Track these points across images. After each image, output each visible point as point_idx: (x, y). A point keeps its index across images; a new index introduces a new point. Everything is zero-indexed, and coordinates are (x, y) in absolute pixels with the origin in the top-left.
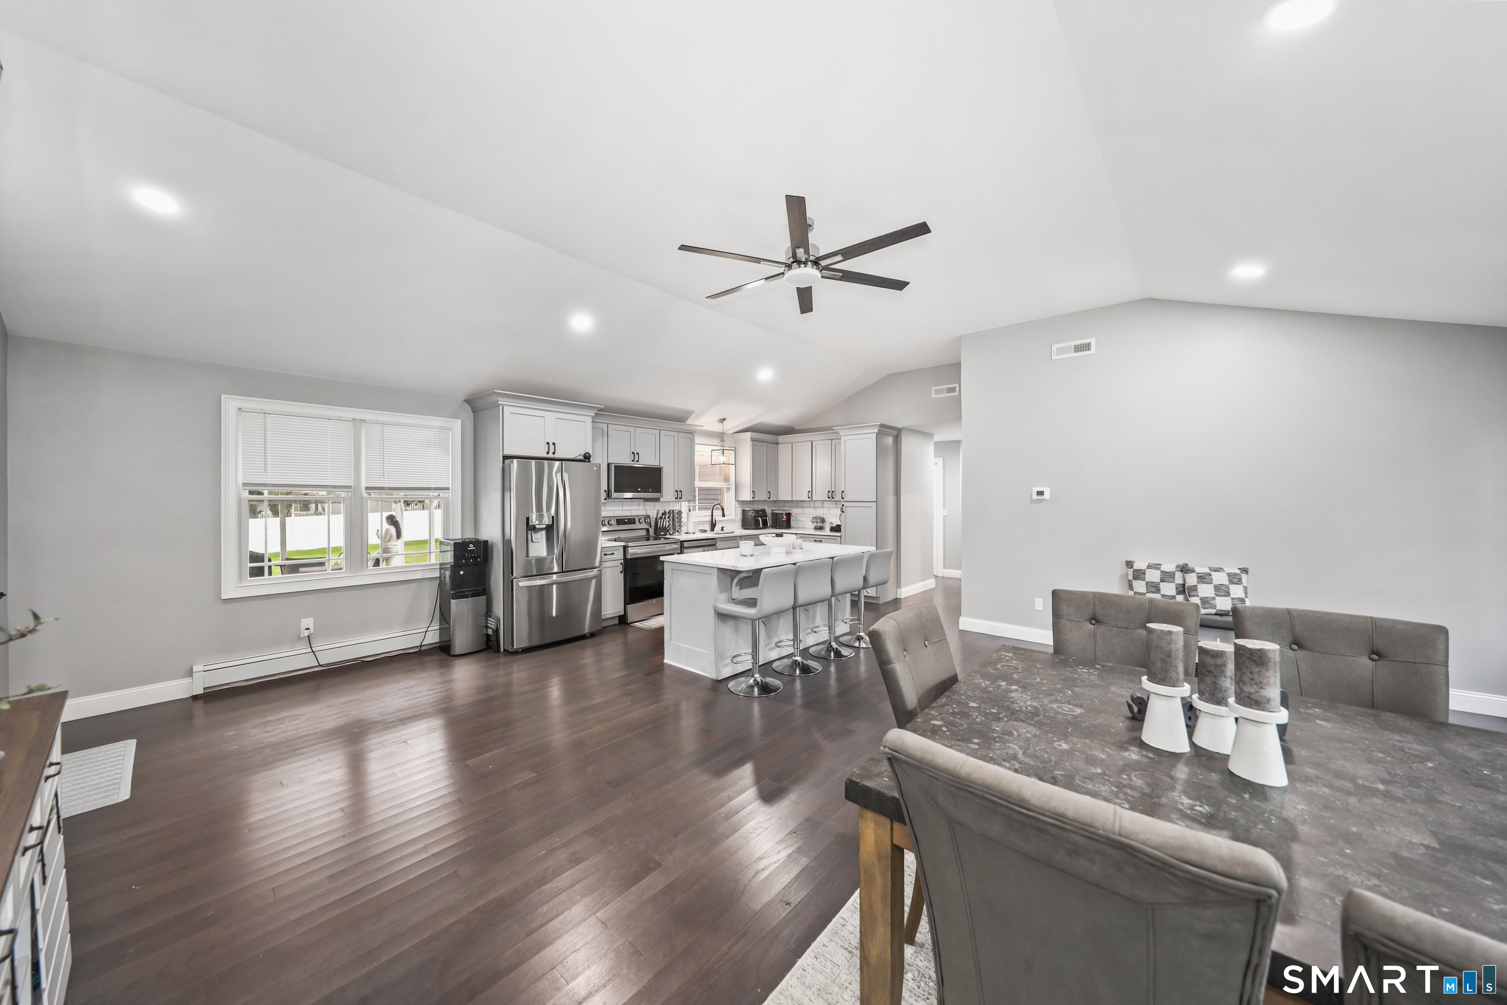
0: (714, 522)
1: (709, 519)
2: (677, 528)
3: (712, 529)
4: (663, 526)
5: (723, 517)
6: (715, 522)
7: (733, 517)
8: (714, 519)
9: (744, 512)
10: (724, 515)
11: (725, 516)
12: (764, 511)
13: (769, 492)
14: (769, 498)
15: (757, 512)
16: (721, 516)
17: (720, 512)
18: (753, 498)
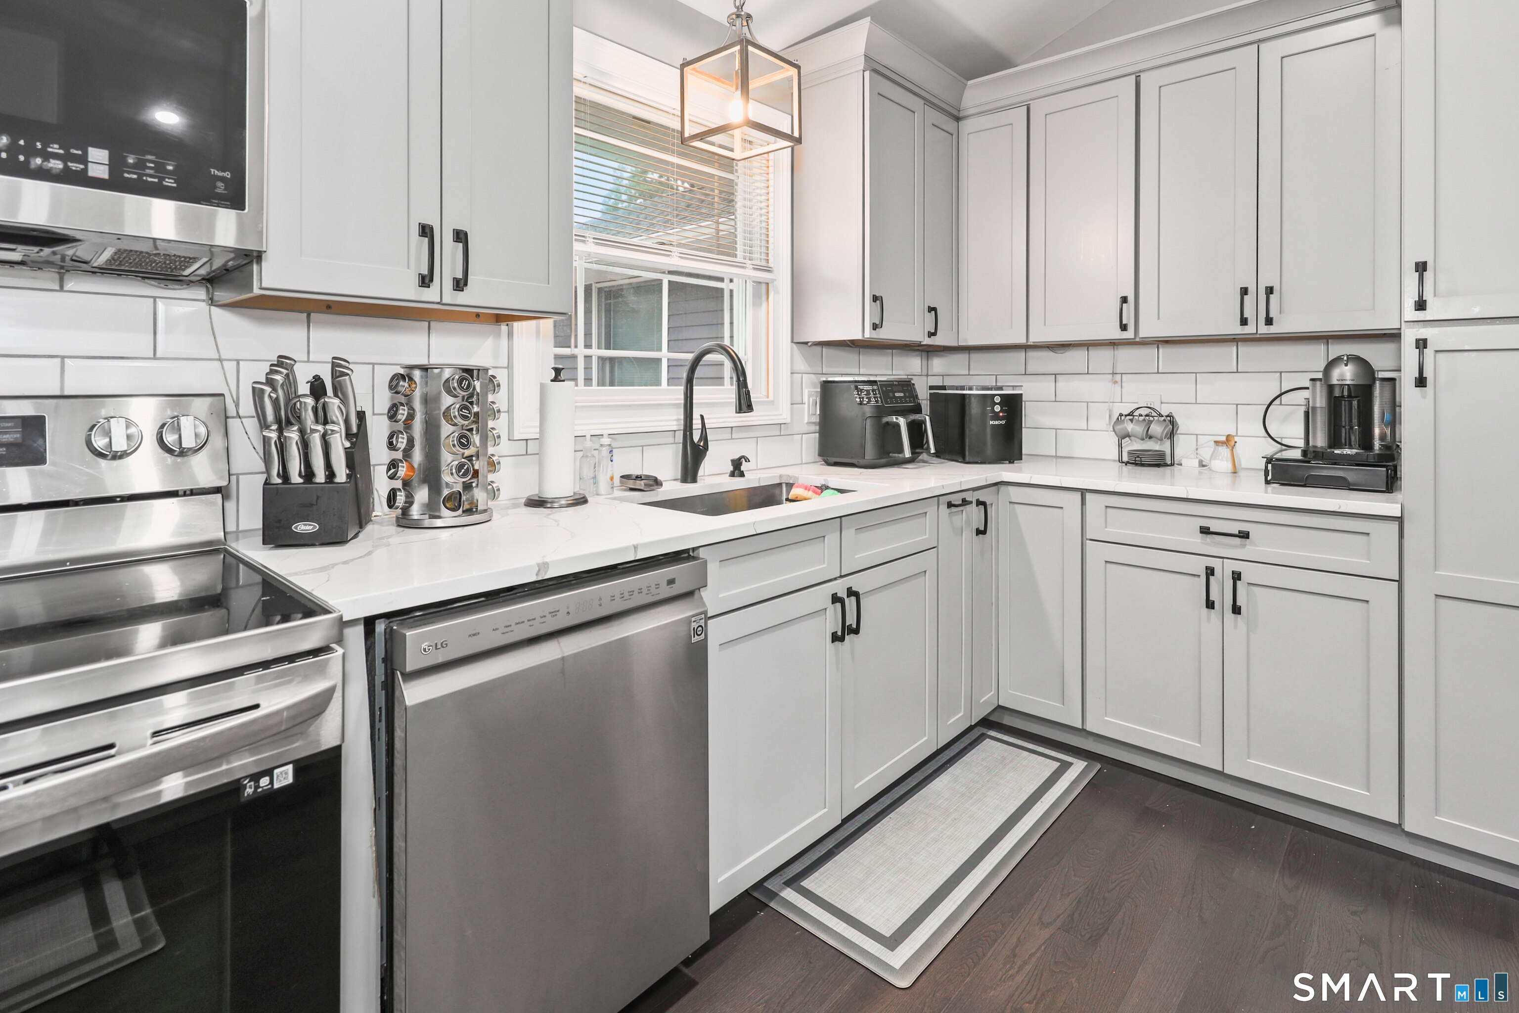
0: (696, 437)
1: (674, 420)
2: (451, 481)
3: (690, 473)
4: (308, 474)
5: (740, 410)
6: (704, 437)
7: (783, 413)
8: (697, 423)
9: (828, 390)
10: (745, 404)
11: (750, 408)
12: (907, 386)
13: (932, 309)
14: (932, 334)
15: (887, 389)
16: (733, 408)
17: (728, 391)
18: (875, 327)
